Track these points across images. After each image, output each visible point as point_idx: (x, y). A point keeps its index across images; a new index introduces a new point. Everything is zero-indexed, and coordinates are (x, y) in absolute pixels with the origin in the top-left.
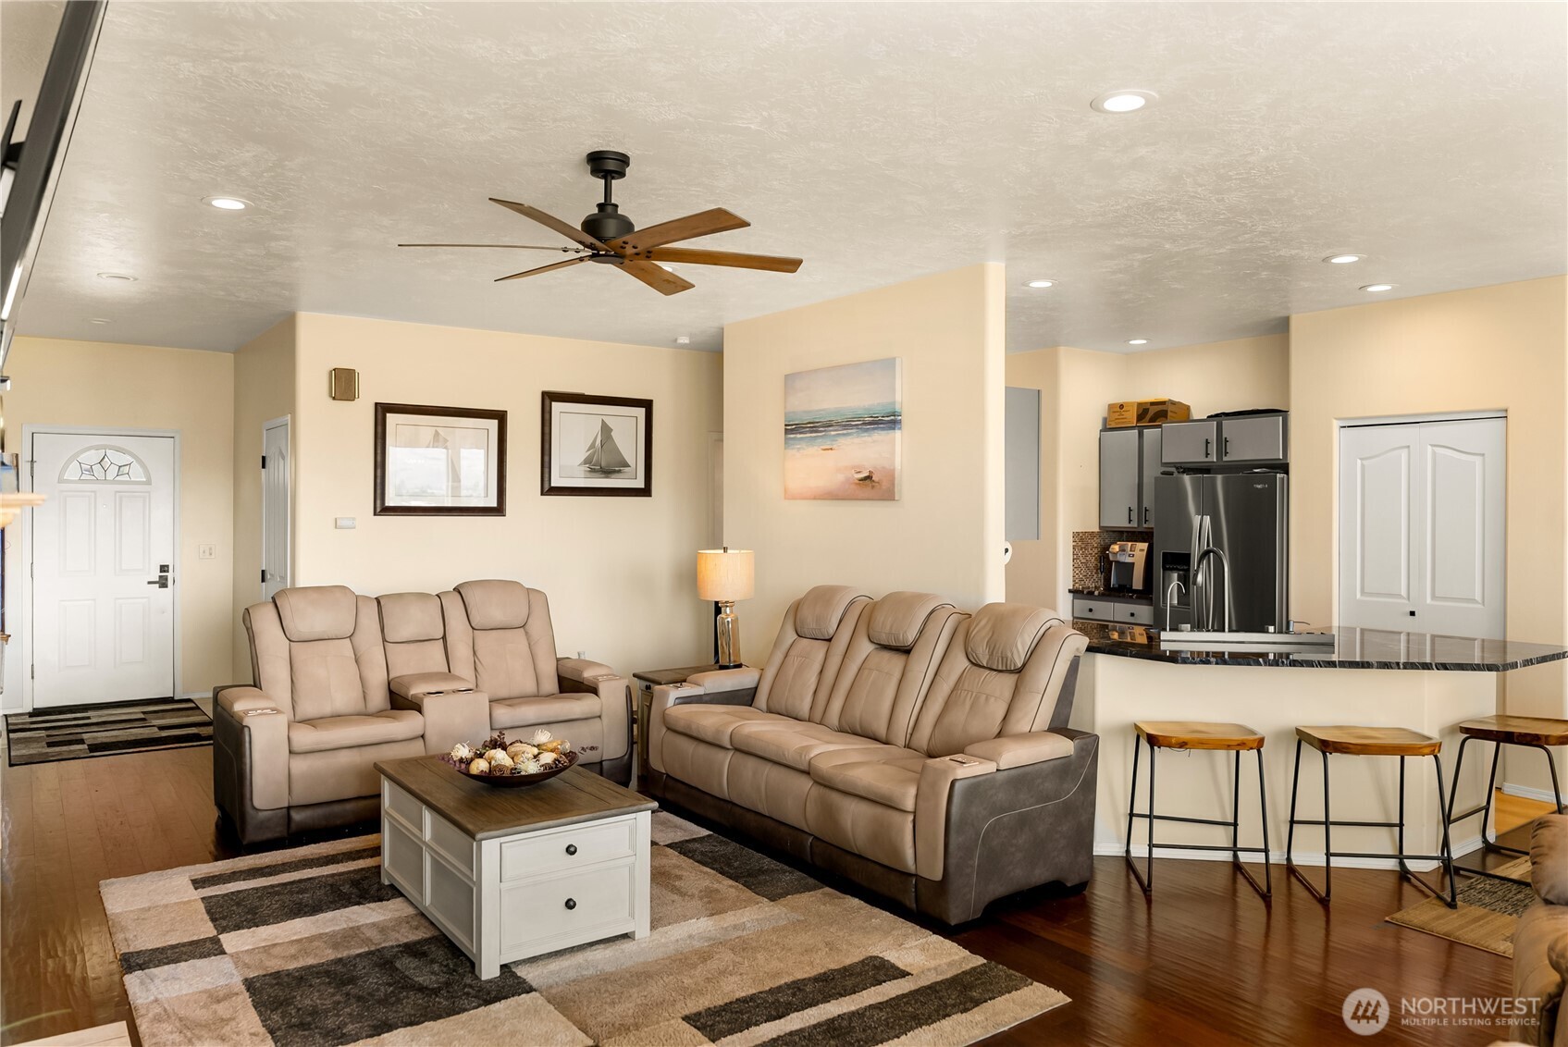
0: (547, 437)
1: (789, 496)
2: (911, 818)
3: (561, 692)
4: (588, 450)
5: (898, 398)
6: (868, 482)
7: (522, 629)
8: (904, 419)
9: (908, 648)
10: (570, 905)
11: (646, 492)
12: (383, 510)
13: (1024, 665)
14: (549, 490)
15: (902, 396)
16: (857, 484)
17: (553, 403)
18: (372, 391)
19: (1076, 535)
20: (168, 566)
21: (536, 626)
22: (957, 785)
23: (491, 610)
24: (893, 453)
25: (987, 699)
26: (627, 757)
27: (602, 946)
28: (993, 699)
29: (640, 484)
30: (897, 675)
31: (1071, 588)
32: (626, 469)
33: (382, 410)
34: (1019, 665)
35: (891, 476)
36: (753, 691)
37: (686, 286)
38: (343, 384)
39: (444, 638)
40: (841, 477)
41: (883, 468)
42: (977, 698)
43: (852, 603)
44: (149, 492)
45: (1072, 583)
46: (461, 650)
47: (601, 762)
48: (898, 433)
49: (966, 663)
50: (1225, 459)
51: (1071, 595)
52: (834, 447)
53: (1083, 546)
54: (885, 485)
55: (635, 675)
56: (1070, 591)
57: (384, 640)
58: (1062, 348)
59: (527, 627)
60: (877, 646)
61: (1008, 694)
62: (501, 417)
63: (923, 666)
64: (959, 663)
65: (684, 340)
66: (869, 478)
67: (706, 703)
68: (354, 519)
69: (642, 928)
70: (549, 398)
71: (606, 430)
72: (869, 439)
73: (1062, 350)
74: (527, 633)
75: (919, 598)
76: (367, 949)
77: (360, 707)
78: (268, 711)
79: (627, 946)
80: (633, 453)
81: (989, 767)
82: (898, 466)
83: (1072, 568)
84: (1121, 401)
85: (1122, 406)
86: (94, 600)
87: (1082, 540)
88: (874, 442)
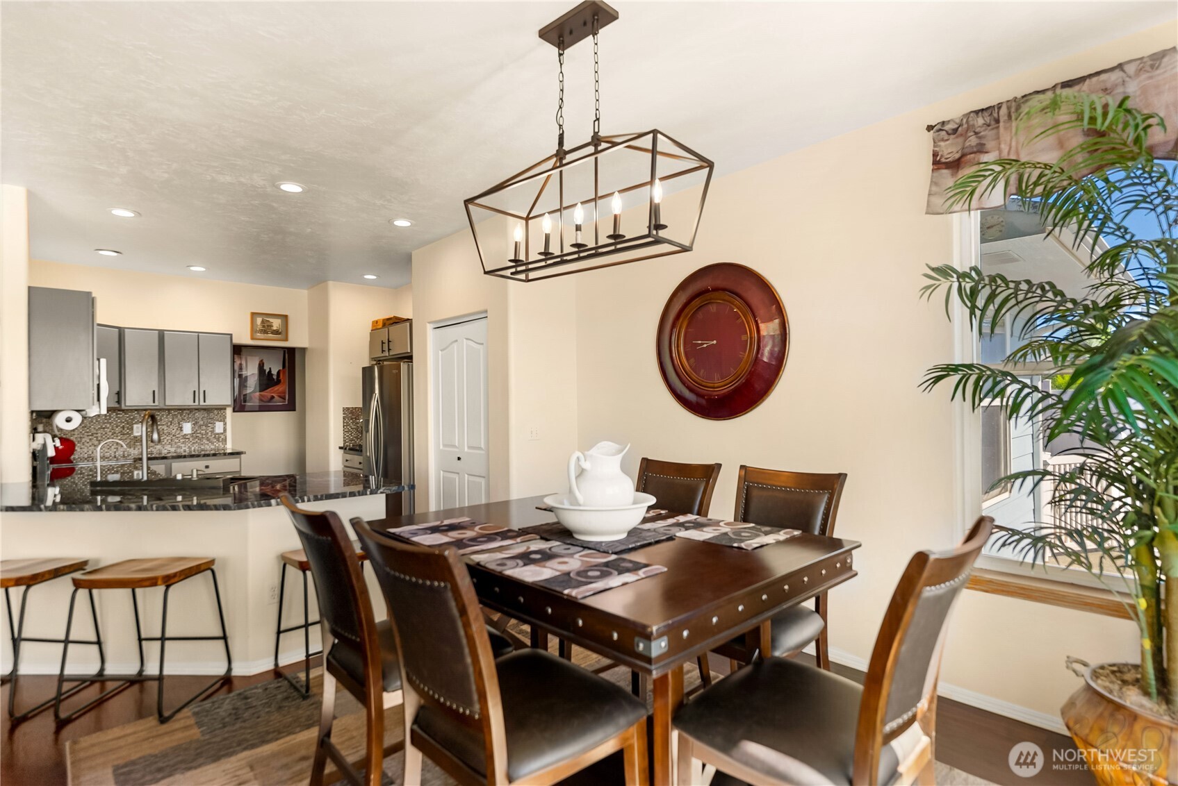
19: (346, 410)
31: (342, 445)
45: (343, 443)
50: (391, 354)
51: (342, 451)
53: (354, 417)
56: (340, 448)
58: (331, 282)
73: (331, 283)
83: (343, 432)
84: (376, 319)
85: (377, 322)
87: (352, 413)
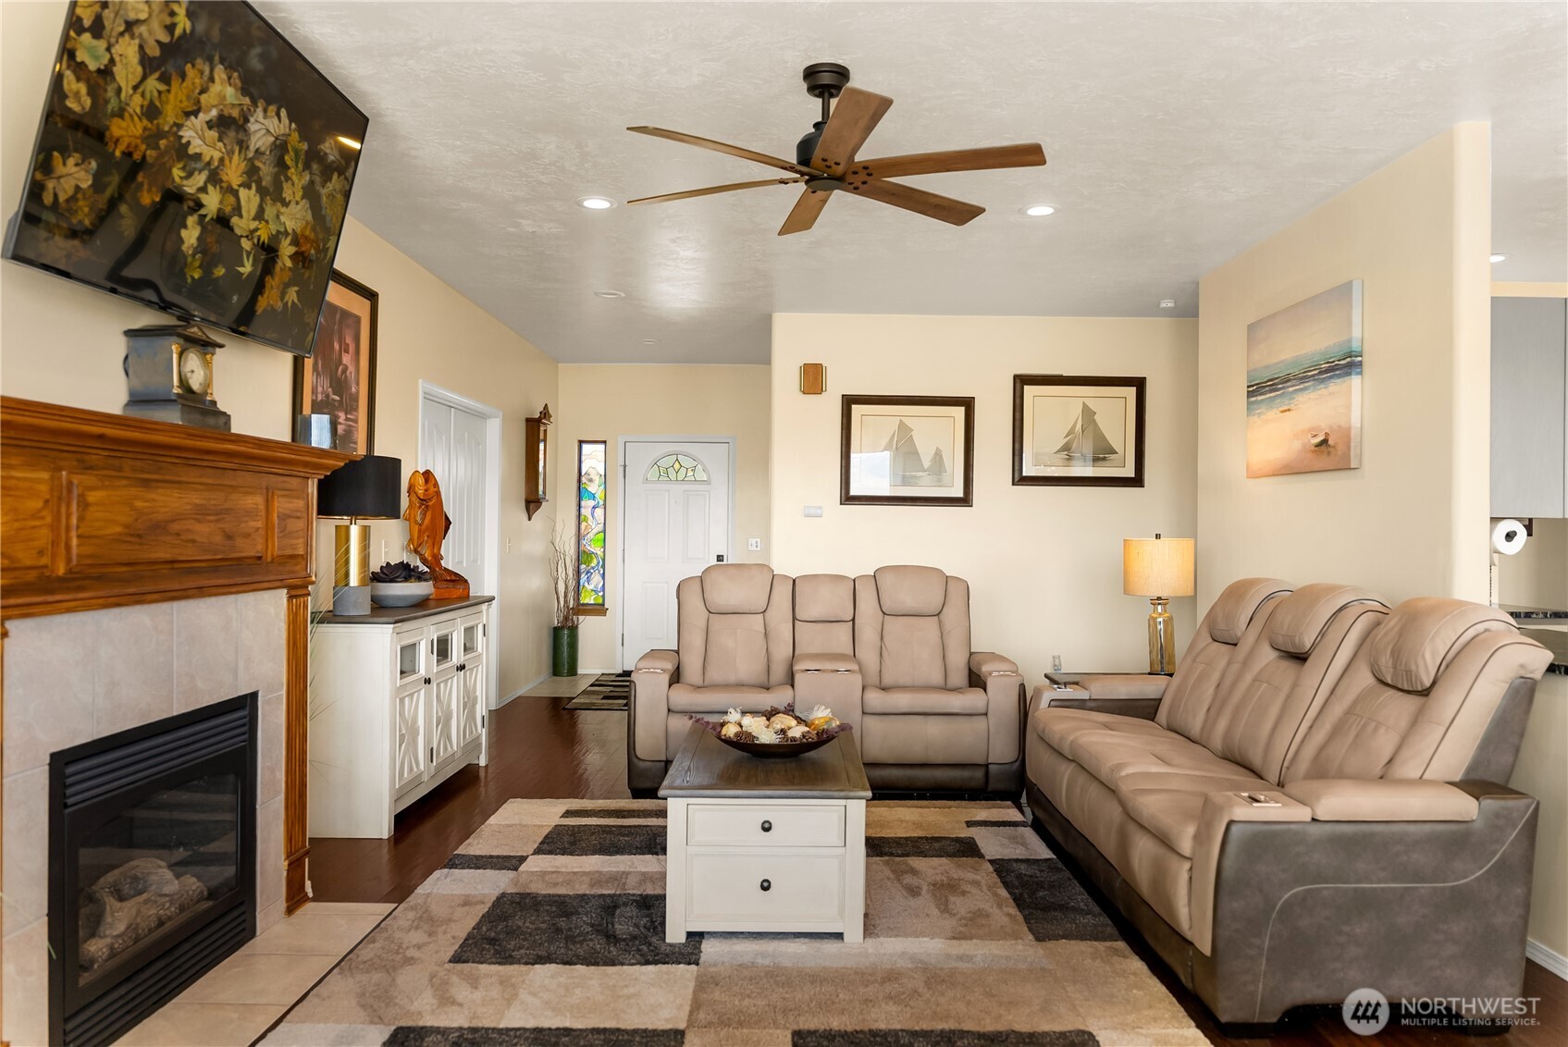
0: (1017, 423)
1: (1253, 475)
2: (1187, 865)
3: (970, 686)
4: (1066, 437)
5: (1356, 333)
6: (1323, 447)
7: (936, 617)
8: (1366, 359)
9: (1304, 656)
10: (766, 886)
11: (1137, 481)
12: (848, 499)
13: (1434, 683)
14: (1021, 480)
15: (1361, 329)
16: (1313, 451)
17: (1025, 387)
18: (838, 385)
20: (722, 556)
21: (951, 615)
22: (1234, 828)
23: (904, 596)
24: (1349, 407)
25: (1376, 729)
26: (1018, 764)
27: (807, 940)
28: (1382, 730)
29: (1129, 472)
30: (1286, 689)
32: (1113, 456)
33: (849, 402)
34: (1428, 684)
35: (1346, 434)
36: (1157, 702)
37: (973, 212)
38: (813, 378)
39: (853, 620)
40: (1297, 445)
41: (1339, 427)
42: (1365, 726)
43: (1268, 598)
44: (709, 491)
46: (868, 633)
47: (987, 766)
48: (1355, 380)
49: (1370, 680)
52: (1292, 406)
54: (1341, 448)
55: (1046, 676)
57: (794, 618)
59: (941, 615)
60: (1282, 654)
61: (1404, 723)
62: (968, 404)
63: (1318, 679)
64: (1363, 679)
65: (1168, 304)
66: (1325, 442)
67: (1091, 709)
68: (820, 508)
69: (854, 932)
70: (1022, 381)
71: (1088, 414)
72: (1324, 392)
74: (940, 622)
75: (1331, 590)
76: (613, 892)
77: (763, 679)
78: (659, 671)
79: (831, 947)
80: (1122, 439)
81: (1303, 814)
82: (1355, 420)
86: (667, 583)
88: (1330, 394)
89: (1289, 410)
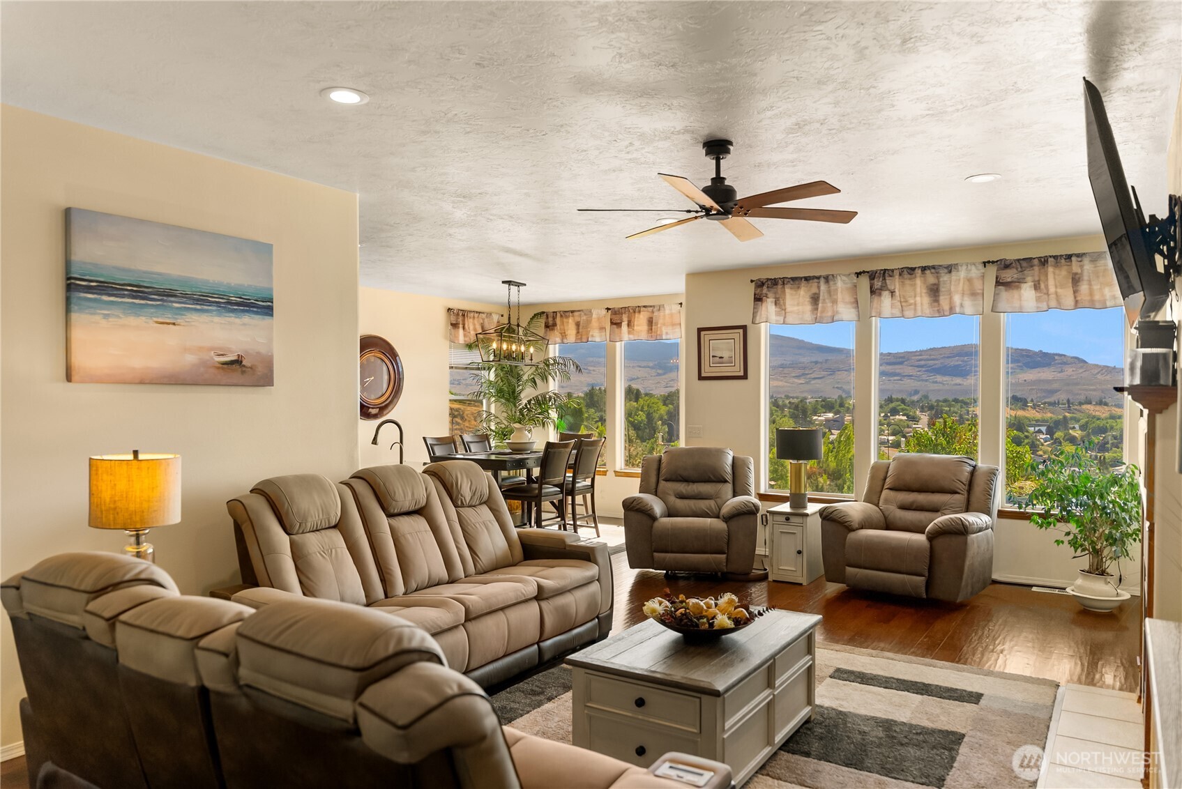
5: (274, 284)
6: (235, 366)
8: (279, 306)
16: (218, 368)
24: (270, 340)
35: (268, 362)
40: (190, 359)
41: (258, 353)
54: (260, 370)
66: (238, 362)
72: (237, 321)
88: (244, 324)
89: (174, 324)
